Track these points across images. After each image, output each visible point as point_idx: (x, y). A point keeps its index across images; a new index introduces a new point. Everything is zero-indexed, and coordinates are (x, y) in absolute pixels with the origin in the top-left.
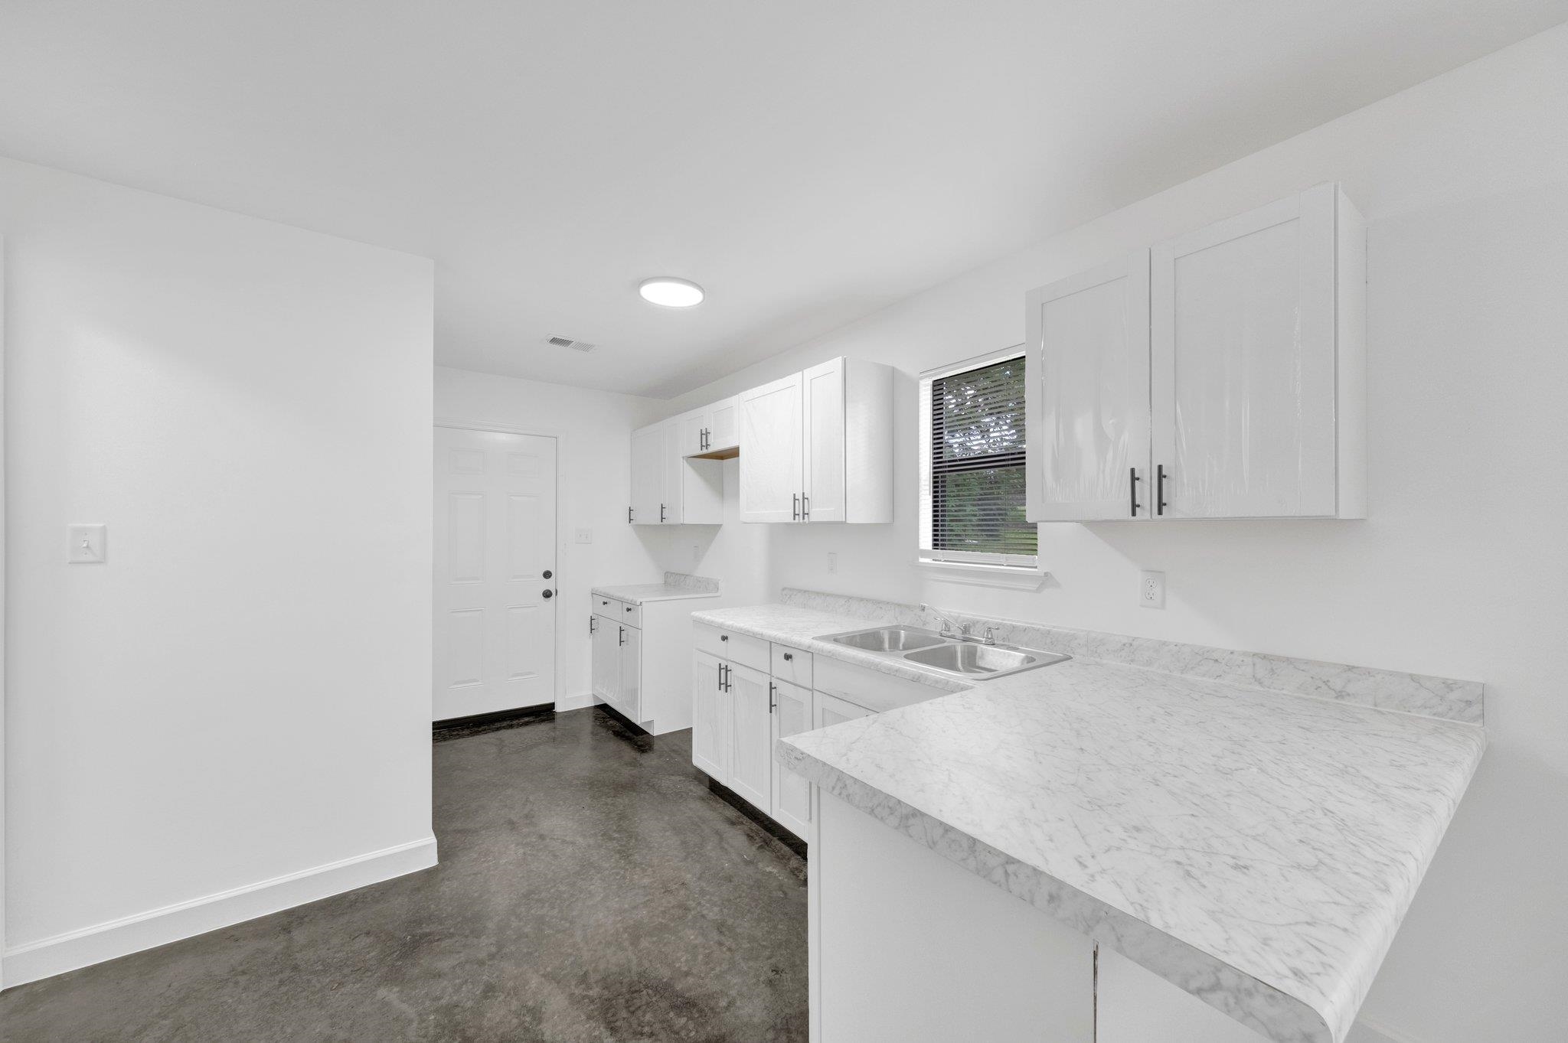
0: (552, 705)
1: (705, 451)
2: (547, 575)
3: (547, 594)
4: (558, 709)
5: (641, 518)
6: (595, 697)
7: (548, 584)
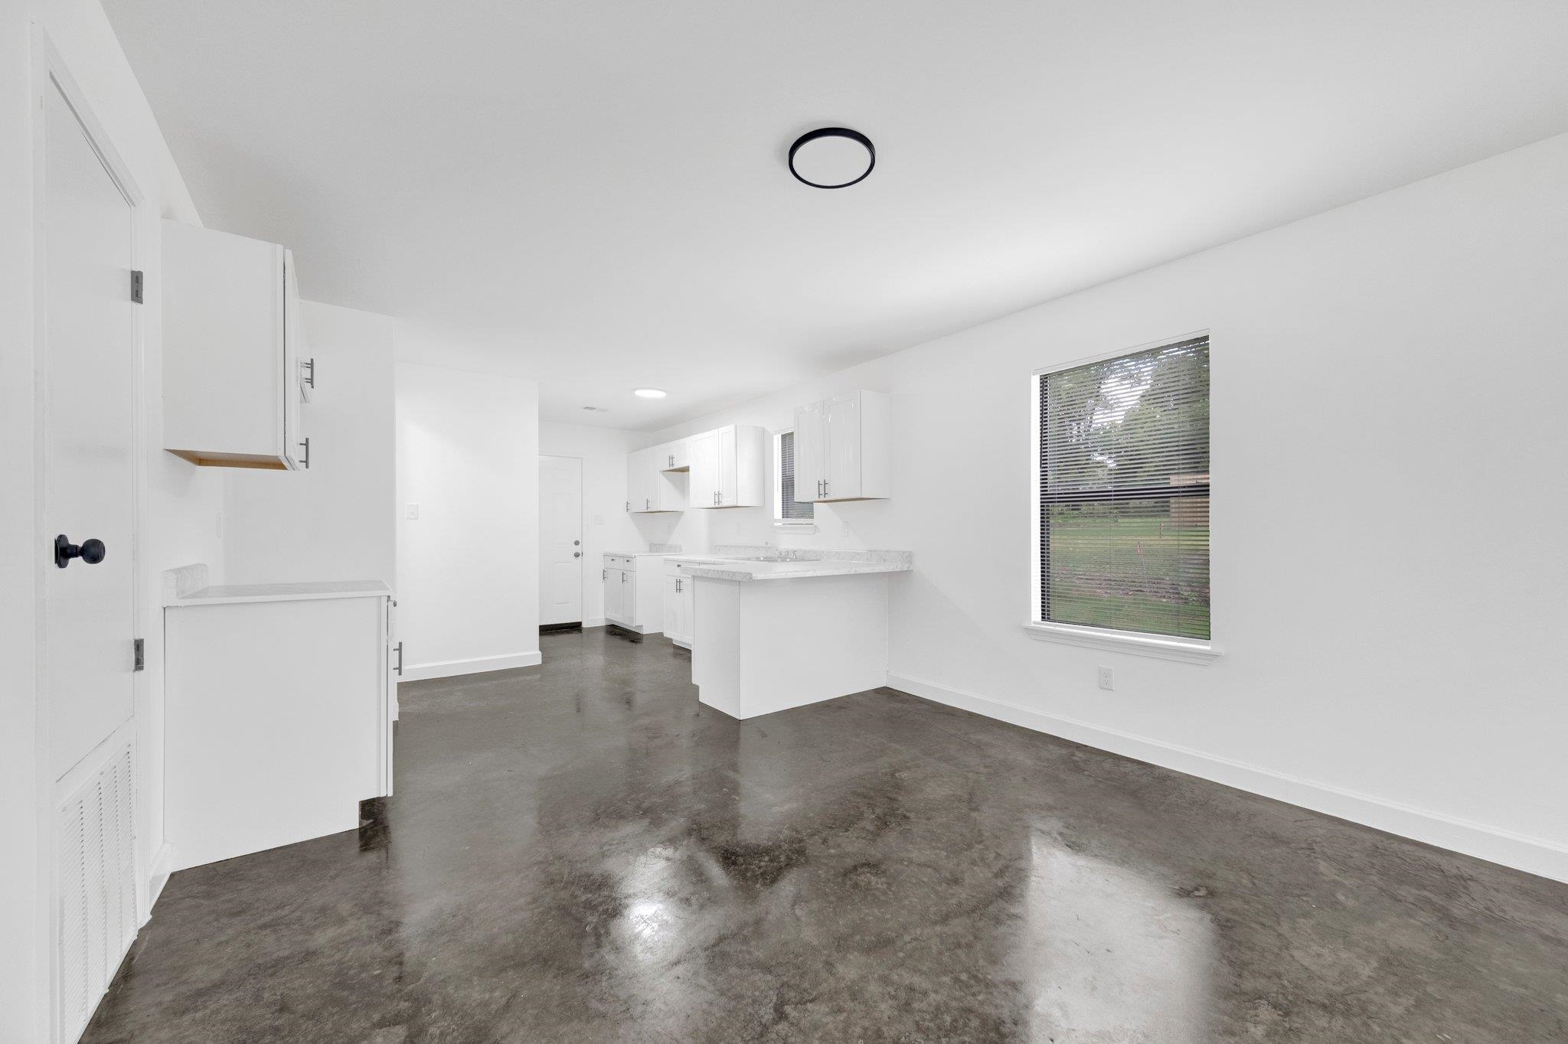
0: (581, 623)
1: (672, 468)
2: (577, 543)
3: (577, 555)
4: (584, 625)
5: (634, 509)
6: (607, 619)
7: (578, 549)
